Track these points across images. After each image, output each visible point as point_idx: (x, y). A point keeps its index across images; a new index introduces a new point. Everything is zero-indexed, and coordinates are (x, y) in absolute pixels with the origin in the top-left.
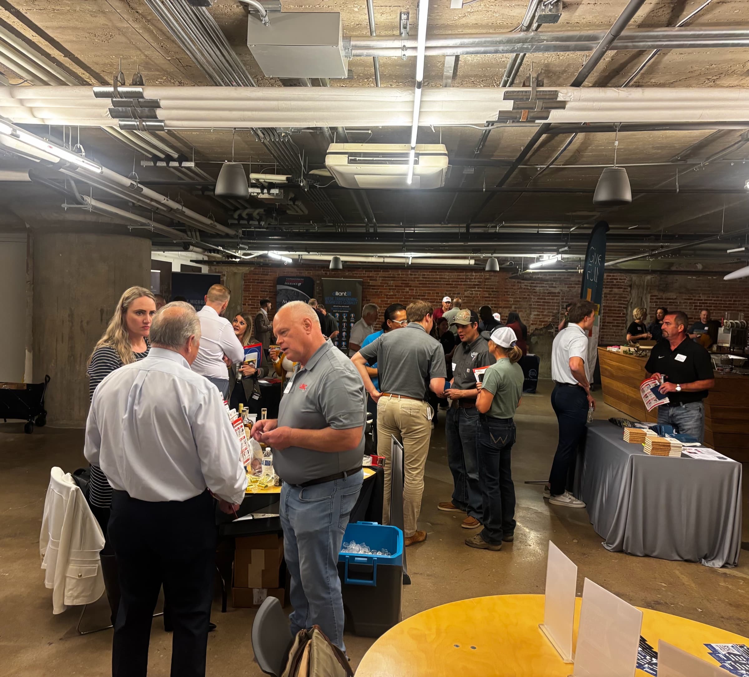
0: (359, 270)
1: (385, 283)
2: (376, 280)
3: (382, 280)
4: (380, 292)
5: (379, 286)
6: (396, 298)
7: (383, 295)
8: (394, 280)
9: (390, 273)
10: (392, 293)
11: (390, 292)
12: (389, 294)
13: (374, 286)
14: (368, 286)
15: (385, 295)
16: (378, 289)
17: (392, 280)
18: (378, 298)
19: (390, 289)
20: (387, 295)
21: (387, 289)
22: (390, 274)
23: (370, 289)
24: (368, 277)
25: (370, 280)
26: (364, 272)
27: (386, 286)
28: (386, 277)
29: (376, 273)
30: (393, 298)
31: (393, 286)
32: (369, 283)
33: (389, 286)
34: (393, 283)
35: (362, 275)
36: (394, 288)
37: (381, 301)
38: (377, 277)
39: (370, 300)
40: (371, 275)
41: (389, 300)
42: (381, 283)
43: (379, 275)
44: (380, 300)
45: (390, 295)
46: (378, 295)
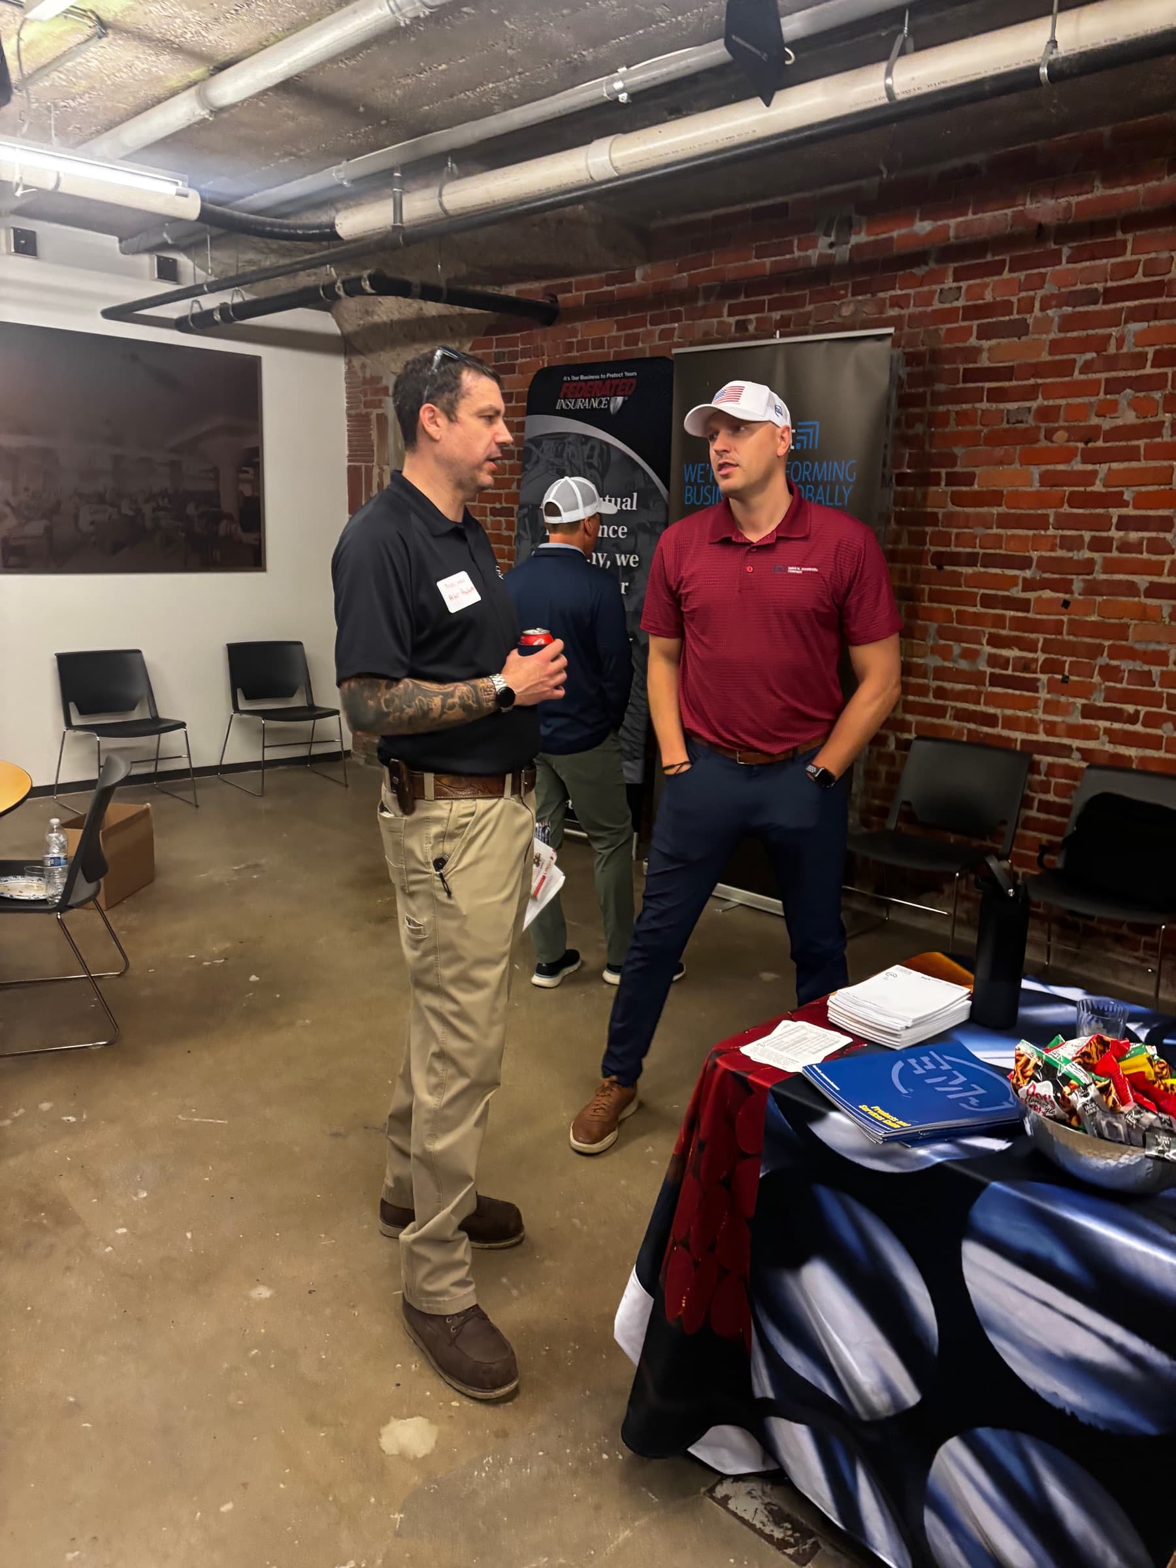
0: (920, 271)
1: (1083, 345)
2: (1021, 328)
3: (1067, 323)
4: (1046, 414)
5: (1038, 370)
6: (1154, 452)
7: (1060, 436)
8: (1155, 313)
9: (1128, 257)
10: (1129, 417)
11: (1109, 409)
12: (1107, 424)
13: (1007, 373)
14: (969, 376)
15: (1075, 434)
16: (1030, 393)
17: (1135, 315)
18: (1027, 460)
19: (1114, 386)
20: (1090, 435)
21: (1089, 388)
22: (1129, 269)
23: (976, 396)
24: (971, 312)
25: (984, 334)
26: (950, 283)
27: (1087, 367)
28: (1091, 297)
29: (1022, 275)
30: (1131, 454)
31: (1139, 360)
32: (976, 352)
33: (1111, 363)
34: (1140, 338)
35: (937, 305)
36: (1148, 370)
37: (1046, 479)
38: (1027, 306)
39: (969, 479)
40: (989, 297)
41: (1103, 469)
42: (1055, 346)
43: (1049, 289)
44: (1036, 471)
45: (1111, 435)
46: (1029, 437)
